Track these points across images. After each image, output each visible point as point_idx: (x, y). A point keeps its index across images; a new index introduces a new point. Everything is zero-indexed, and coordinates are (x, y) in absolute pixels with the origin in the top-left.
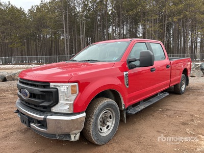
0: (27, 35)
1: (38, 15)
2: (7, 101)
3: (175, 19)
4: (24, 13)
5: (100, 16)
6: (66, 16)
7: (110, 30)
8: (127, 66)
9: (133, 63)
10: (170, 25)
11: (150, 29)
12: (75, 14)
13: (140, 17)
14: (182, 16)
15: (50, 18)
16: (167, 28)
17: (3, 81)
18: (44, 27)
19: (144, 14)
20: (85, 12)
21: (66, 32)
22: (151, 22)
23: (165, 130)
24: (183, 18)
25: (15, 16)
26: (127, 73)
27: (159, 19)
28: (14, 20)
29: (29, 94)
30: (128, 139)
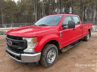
1: (22, 4)
3: (88, 5)
4: (15, 3)
5: (51, 4)
6: (35, 4)
8: (62, 28)
9: (65, 26)
10: (85, 7)
11: (76, 10)
12: (39, 3)
13: (71, 4)
14: (92, 3)
15: (28, 5)
16: (84, 9)
19: (73, 2)
22: (76, 6)
24: (92, 4)
25: (12, 5)
26: (62, 31)
27: (80, 5)
28: (11, 7)
29: (12, 43)
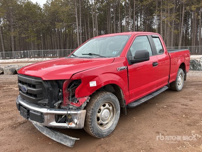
0: (43, 30)
1: (53, 10)
2: (11, 93)
3: (193, 8)
4: (40, 8)
5: (113, 8)
6: (78, 10)
7: (124, 23)
10: (187, 15)
11: (166, 19)
12: (88, 7)
13: (155, 7)
15: (63, 12)
16: (185, 17)
17: (14, 74)
18: (58, 21)
19: (159, 3)
20: (99, 4)
21: (79, 25)
22: (167, 11)
23: (166, 131)
25: (31, 11)
27: (176, 8)
28: (29, 15)
30: (121, 140)
